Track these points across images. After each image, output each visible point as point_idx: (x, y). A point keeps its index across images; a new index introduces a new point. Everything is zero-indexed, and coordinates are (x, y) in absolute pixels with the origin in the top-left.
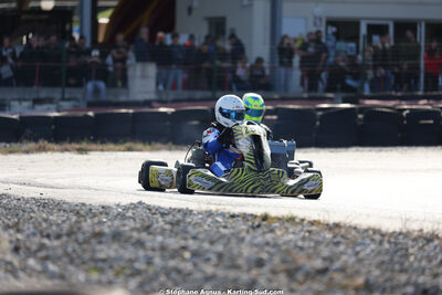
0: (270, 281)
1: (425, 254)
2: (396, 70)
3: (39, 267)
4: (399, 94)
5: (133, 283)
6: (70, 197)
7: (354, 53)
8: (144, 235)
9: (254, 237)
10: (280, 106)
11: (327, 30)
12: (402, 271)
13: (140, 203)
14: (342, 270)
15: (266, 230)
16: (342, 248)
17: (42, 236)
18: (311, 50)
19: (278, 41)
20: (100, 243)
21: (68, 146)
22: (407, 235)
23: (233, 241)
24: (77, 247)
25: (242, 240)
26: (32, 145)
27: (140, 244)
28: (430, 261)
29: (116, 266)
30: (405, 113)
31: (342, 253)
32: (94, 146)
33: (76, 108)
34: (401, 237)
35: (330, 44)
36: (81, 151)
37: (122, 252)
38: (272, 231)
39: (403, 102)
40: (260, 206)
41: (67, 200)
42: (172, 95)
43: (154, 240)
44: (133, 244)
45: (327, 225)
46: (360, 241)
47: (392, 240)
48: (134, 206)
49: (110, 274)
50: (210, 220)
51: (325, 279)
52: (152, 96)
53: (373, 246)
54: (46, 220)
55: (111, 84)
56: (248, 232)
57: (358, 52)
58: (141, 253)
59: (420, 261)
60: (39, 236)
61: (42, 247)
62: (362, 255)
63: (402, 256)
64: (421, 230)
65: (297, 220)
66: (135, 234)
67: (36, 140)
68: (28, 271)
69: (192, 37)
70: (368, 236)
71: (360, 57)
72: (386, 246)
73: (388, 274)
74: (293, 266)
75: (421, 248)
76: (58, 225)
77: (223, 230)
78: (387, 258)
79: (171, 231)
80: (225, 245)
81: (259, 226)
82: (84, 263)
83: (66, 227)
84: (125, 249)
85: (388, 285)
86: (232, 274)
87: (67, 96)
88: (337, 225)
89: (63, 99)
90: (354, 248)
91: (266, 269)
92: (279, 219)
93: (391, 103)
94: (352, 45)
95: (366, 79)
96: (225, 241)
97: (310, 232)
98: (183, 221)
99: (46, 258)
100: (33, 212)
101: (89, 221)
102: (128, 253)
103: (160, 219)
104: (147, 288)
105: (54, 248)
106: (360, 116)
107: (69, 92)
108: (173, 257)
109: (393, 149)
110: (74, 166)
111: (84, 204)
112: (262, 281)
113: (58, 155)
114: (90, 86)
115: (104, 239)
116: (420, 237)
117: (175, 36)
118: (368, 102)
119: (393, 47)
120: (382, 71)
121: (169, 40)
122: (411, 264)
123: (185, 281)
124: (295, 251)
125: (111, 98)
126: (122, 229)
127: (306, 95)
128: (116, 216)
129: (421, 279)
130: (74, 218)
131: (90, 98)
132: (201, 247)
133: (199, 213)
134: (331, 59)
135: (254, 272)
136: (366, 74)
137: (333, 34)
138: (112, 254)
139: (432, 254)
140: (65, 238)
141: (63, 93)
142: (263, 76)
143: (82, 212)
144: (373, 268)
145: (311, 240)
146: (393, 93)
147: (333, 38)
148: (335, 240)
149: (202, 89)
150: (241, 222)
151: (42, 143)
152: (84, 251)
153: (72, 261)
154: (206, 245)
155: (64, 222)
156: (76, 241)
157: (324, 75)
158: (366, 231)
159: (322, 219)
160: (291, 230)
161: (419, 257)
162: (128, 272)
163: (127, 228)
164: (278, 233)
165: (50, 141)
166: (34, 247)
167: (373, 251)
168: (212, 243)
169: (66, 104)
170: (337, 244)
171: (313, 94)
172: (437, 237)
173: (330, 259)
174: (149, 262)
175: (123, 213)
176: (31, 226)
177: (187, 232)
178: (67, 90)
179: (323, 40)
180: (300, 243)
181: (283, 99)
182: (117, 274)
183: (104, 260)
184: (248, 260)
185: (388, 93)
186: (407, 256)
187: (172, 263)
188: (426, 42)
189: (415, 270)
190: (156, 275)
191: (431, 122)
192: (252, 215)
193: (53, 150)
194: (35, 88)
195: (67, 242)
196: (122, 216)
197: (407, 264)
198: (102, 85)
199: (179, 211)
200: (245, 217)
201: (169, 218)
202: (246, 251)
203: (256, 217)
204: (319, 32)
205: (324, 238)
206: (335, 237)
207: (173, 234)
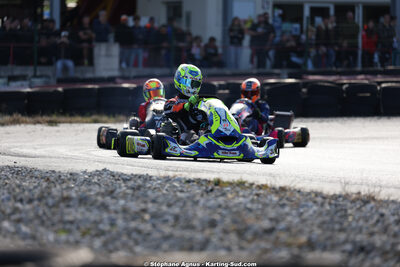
0: (221, 239)
1: (363, 214)
2: (337, 48)
3: (12, 229)
4: (340, 70)
5: (98, 243)
6: (41, 165)
7: (298, 33)
8: (108, 199)
9: (208, 200)
10: (232, 81)
11: (273, 12)
12: (342, 230)
13: (105, 170)
14: (288, 229)
15: (219, 194)
16: (287, 209)
17: (16, 201)
18: (260, 30)
19: (229, 23)
20: (68, 206)
21: (39, 118)
22: (346, 197)
23: (189, 204)
24: (47, 210)
25: (197, 203)
26: (7, 118)
27: (104, 207)
28: (367, 221)
29: (83, 228)
30: (344, 87)
31: (288, 214)
32: (63, 119)
33: (47, 84)
34: (341, 199)
35: (277, 24)
36: (51, 123)
37: (88, 214)
38: (224, 194)
39: (343, 77)
40: (213, 172)
41: (39, 168)
42: (134, 72)
43: (117, 203)
44: (98, 208)
45: (274, 188)
46: (303, 203)
47: (333, 202)
48: (99, 173)
49: (77, 235)
50: (168, 185)
51: (272, 237)
52: (116, 73)
53: (315, 208)
54: (19, 186)
55: (78, 62)
56: (202, 195)
57: (302, 31)
58: (105, 216)
59: (358, 221)
60: (13, 201)
61: (16, 210)
62: (306, 215)
63: (341, 217)
64: (359, 193)
65: (246, 185)
66: (100, 198)
67: (11, 114)
68: (3, 233)
69: (152, 20)
70: (311, 199)
71: (304, 37)
72: (328, 207)
73: (328, 234)
74: (243, 227)
75: (359, 209)
76: (30, 190)
77: (179, 194)
78: (327, 218)
79: (133, 195)
80: (182, 208)
81: (212, 190)
82: (53, 225)
83: (37, 192)
84: (91, 211)
85: (329, 243)
86: (188, 234)
87: (38, 73)
88: (283, 189)
89: (35, 76)
90: (297, 210)
91: (218, 230)
92: (230, 184)
93: (332, 78)
94: (297, 26)
95: (309, 56)
96: (181, 204)
97: (258, 195)
98: (144, 186)
99: (19, 221)
100: (8, 179)
101: (58, 187)
102: (94, 215)
103: (123, 185)
104: (111, 247)
105: (27, 212)
106: (304, 90)
107: (40, 70)
108: (134, 219)
109: (334, 119)
110: (45, 137)
111: (54, 172)
112: (214, 240)
113: (30, 127)
114: (59, 64)
115: (71, 203)
116: (358, 199)
117: (137, 19)
118: (312, 78)
119: (335, 27)
120: (323, 49)
121: (131, 22)
122: (350, 224)
123: (145, 240)
124: (244, 213)
125: (79, 75)
126: (88, 193)
127: (255, 71)
128: (83, 183)
129: (359, 238)
130: (45, 184)
131: (59, 74)
132: (160, 210)
133: (158, 179)
134: (278, 39)
135: (208, 232)
136: (309, 53)
137: (280, 16)
138: (79, 216)
139: (368, 214)
140: (36, 203)
141: (35, 71)
142: (216, 54)
143: (52, 179)
144: (315, 228)
145: (259, 202)
146: (334, 69)
147: (279, 20)
148: (281, 203)
149: (161, 66)
150: (196, 187)
151: (16, 116)
152: (54, 214)
153: (43, 223)
154: (164, 208)
155: (35, 187)
156: (47, 204)
157: (271, 53)
158: (309, 194)
159: (269, 183)
160: (241, 193)
161: (357, 217)
162: (93, 232)
163: (92, 193)
164: (230, 196)
165: (23, 115)
166: (8, 211)
167: (315, 212)
168: (169, 206)
169: (38, 81)
170: (283, 206)
171: (261, 70)
172: (373, 199)
173: (276, 220)
174: (113, 223)
175: (89, 179)
176: (5, 191)
177: (147, 196)
178: (38, 68)
179: (270, 21)
180: (249, 206)
181: (235, 75)
182: (84, 234)
183: (71, 222)
184: (202, 221)
185: (329, 69)
186: (346, 216)
187: (133, 224)
188: (364, 22)
189: (353, 229)
190: (119, 235)
191: (368, 95)
192: (206, 180)
193: (26, 123)
194: (9, 66)
195: (38, 206)
196: (88, 182)
197: (346, 224)
198: (70, 63)
199: (140, 177)
200: (199, 182)
201: (130, 184)
202: (200, 213)
203: (209, 182)
204: (266, 14)
205: (271, 200)
206: (280, 200)
207: (135, 198)
